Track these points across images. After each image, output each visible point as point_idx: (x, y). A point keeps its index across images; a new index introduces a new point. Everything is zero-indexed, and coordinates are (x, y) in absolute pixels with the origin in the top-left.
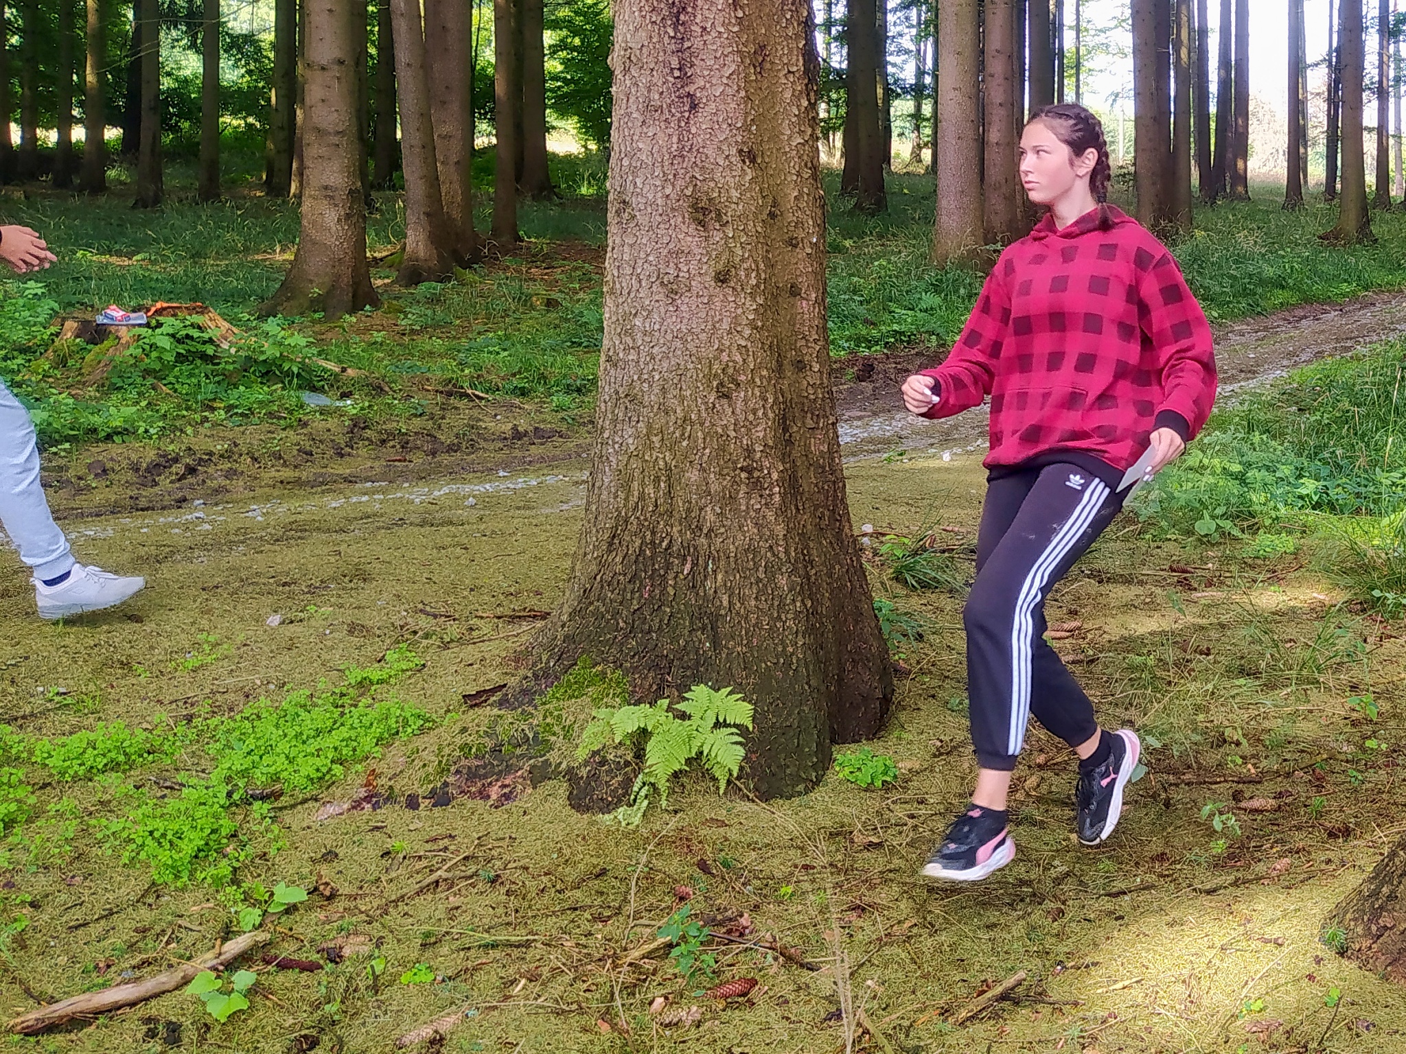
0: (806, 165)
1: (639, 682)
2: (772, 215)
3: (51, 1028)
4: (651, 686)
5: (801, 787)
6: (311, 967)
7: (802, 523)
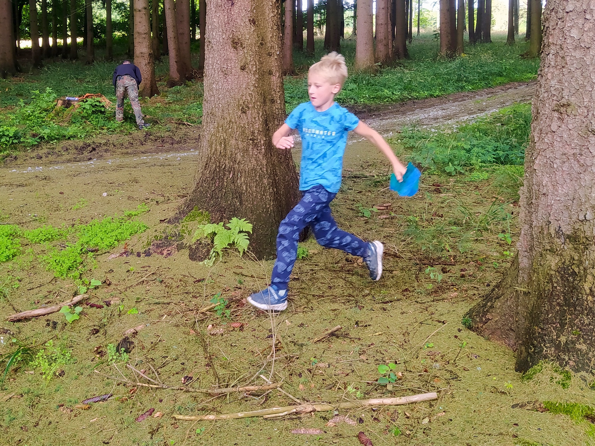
0: (275, 24)
1: (214, 216)
2: (262, 44)
3: (19, 320)
4: (218, 217)
5: (271, 257)
6: (101, 307)
7: (273, 160)
